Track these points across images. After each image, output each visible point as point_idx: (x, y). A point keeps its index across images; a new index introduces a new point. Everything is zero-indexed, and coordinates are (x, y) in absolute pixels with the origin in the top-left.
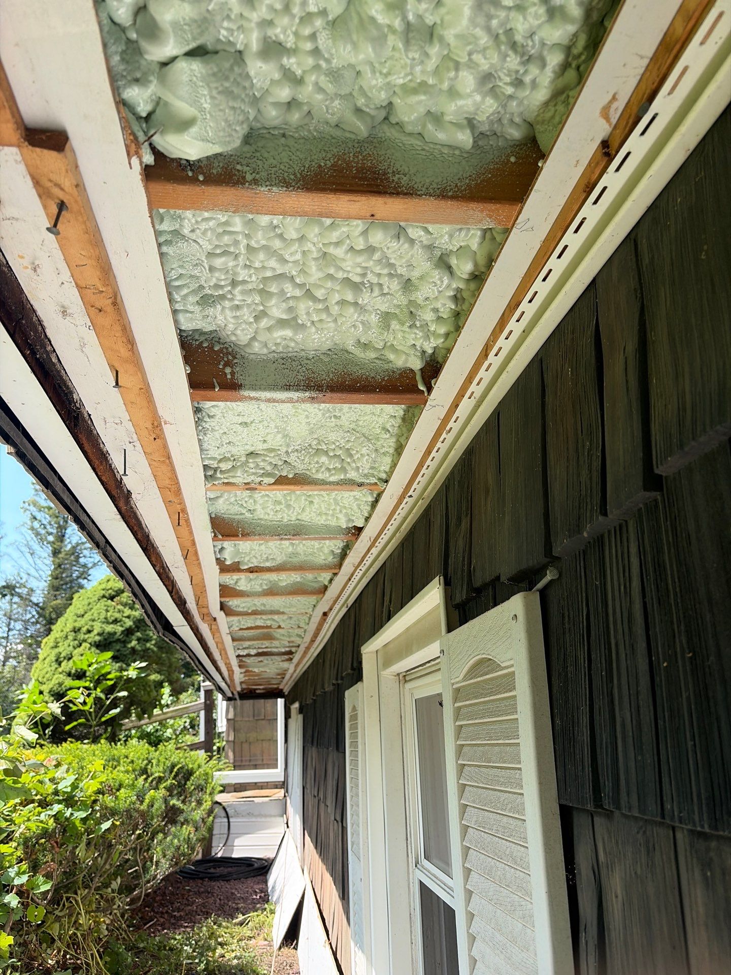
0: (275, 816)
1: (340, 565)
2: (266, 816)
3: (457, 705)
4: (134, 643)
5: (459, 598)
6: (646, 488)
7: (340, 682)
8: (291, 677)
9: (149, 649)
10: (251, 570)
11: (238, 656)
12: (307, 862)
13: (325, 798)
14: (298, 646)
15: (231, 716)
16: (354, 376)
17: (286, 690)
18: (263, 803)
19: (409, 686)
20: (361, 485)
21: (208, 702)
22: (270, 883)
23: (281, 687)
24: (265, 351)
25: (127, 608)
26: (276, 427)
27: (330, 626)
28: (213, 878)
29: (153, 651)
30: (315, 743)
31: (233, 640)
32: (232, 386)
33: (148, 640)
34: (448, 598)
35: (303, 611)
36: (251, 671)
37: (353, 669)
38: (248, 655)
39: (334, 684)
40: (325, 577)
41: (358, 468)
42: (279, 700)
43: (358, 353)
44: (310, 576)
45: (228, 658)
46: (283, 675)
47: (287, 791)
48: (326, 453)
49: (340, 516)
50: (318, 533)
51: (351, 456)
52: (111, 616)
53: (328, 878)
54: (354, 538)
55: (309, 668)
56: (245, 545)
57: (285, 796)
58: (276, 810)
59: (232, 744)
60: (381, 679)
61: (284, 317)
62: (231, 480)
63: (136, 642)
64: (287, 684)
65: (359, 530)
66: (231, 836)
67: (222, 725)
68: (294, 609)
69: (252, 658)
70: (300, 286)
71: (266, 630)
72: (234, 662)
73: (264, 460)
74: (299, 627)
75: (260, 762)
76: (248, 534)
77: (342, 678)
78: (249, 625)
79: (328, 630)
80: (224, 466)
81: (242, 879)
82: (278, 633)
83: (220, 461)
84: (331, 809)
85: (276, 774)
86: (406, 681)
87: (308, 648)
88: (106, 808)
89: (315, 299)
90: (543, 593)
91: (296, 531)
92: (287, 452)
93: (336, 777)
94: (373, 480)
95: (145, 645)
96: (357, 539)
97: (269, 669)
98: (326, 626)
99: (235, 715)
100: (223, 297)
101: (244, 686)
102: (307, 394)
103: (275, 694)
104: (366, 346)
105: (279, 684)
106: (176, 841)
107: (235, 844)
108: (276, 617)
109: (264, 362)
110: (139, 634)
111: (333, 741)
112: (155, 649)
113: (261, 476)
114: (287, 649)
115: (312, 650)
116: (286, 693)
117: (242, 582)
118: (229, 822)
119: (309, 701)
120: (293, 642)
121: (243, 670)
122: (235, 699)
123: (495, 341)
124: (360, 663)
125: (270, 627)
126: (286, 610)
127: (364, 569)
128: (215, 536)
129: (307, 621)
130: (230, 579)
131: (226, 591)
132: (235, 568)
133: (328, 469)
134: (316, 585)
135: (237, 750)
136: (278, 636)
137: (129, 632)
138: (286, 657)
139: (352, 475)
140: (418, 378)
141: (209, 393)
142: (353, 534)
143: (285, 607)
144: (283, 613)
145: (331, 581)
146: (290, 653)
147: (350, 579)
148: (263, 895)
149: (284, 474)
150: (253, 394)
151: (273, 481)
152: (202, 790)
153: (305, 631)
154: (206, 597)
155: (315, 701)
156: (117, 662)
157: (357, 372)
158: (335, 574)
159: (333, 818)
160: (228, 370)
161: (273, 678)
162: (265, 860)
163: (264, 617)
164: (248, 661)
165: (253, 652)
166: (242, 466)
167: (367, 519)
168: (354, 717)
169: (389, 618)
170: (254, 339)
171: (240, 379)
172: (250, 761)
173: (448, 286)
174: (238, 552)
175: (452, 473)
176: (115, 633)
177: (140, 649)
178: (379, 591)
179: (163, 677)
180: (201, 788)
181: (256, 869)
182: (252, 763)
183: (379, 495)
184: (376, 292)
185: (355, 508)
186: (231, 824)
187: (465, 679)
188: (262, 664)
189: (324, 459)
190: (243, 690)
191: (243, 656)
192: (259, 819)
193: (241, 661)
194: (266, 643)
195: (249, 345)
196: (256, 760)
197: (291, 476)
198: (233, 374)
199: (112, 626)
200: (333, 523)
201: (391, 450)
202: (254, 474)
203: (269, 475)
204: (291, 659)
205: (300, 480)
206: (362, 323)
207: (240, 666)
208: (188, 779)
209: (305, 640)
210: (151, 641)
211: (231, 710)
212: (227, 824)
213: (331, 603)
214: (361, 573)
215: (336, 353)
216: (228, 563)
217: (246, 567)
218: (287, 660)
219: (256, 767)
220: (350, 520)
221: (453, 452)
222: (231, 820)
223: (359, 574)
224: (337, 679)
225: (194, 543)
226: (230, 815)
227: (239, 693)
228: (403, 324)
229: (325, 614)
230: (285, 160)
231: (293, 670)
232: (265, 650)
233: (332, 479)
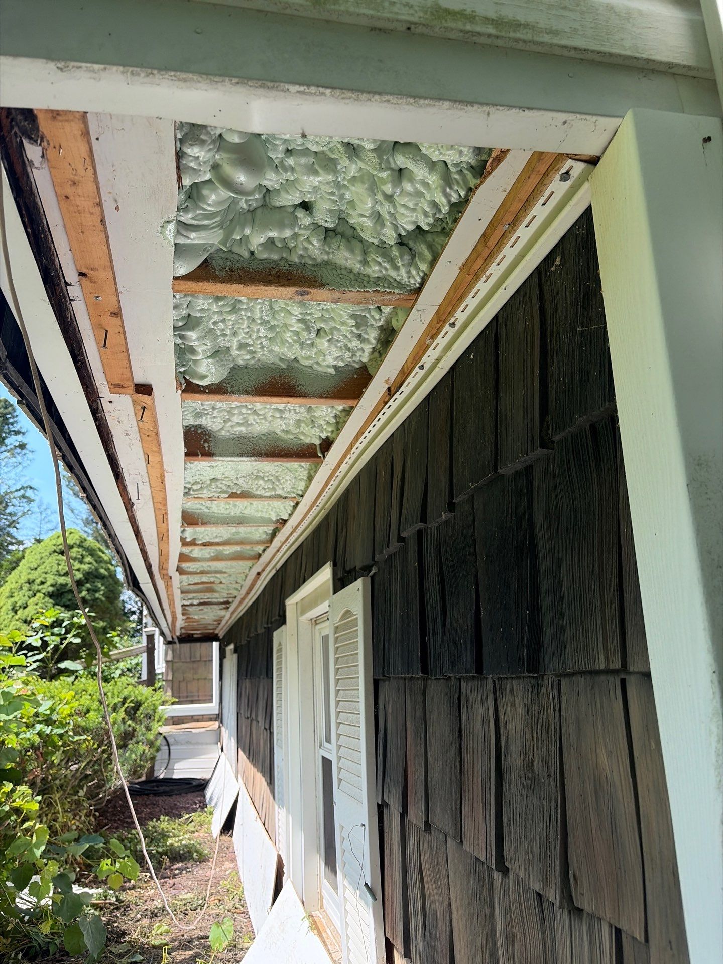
0: (210, 744)
1: (271, 541)
2: (202, 744)
3: (336, 635)
4: (84, 593)
5: (340, 575)
6: (398, 542)
7: (269, 625)
8: (227, 623)
9: (98, 599)
10: (204, 545)
11: (183, 605)
12: (241, 771)
13: (257, 716)
14: (235, 597)
15: (170, 658)
16: (280, 448)
17: (221, 635)
18: (199, 733)
19: (318, 627)
20: (285, 498)
21: (150, 645)
22: (208, 796)
23: (216, 632)
24: (228, 434)
25: (77, 562)
26: (232, 468)
27: (262, 583)
28: (156, 794)
29: (101, 601)
30: (248, 677)
31: (182, 593)
32: (208, 454)
33: (97, 591)
34: (335, 574)
35: (241, 571)
36: (192, 618)
37: (279, 615)
38: (192, 605)
39: (265, 628)
40: (259, 549)
41: (283, 488)
42: (214, 643)
43: (283, 435)
44: (248, 547)
45: (174, 607)
46: (219, 621)
47: (222, 722)
48: (263, 478)
49: (271, 513)
50: (255, 522)
51: (279, 481)
52: (63, 569)
53: (259, 776)
54: (281, 526)
55: (243, 615)
56: (200, 529)
57: (219, 727)
58: (213, 738)
59: (170, 684)
60: (299, 622)
61: (241, 422)
62: (200, 495)
63: (86, 593)
64: (222, 629)
65: (285, 521)
66: (171, 761)
67: (160, 667)
68: (234, 570)
69: (194, 607)
70: (250, 409)
71: (209, 585)
72: (179, 610)
73: (222, 483)
74: (237, 583)
75: (197, 699)
76: (206, 523)
77: (271, 623)
78: (196, 581)
79: (260, 586)
80: (195, 487)
81: (183, 795)
82: (218, 588)
83: (193, 484)
84: (261, 724)
85: (212, 707)
86: (316, 624)
87: (243, 599)
88: (79, 726)
89: (258, 415)
90: (372, 578)
91: (241, 521)
92: (237, 478)
93: (266, 697)
94: (294, 495)
95: (94, 595)
96: (283, 526)
97: (207, 617)
98: (259, 582)
99: (173, 657)
100: (207, 414)
101: (183, 631)
102: (253, 459)
103: (210, 637)
104: (287, 432)
105: (215, 629)
106: (133, 756)
107: (175, 767)
108: (218, 576)
109: (228, 440)
110: (88, 586)
111: (264, 671)
112: (104, 599)
113: (220, 492)
114: (226, 600)
115: (247, 600)
116: (221, 637)
117: (196, 552)
118: (169, 749)
119: (244, 642)
120: (231, 594)
121: (185, 617)
122: (175, 643)
123: (355, 444)
124: (284, 611)
125: (213, 583)
126: (227, 571)
127: (288, 545)
128: (183, 524)
129: (244, 578)
130: (186, 550)
131: (183, 558)
132: (193, 543)
133: (264, 488)
134: (252, 553)
135: (175, 688)
136: (218, 589)
137: (79, 583)
138: (224, 606)
139: (279, 492)
140: (318, 449)
141: (196, 458)
142: (281, 523)
143: (226, 568)
144: (225, 573)
145: (264, 551)
146: (228, 602)
147: (278, 551)
148: (201, 805)
149: (234, 491)
150: (221, 459)
151: (227, 495)
152: (150, 718)
153: (241, 587)
154: (168, 563)
155: (249, 642)
156: (69, 611)
157: (282, 445)
158: (268, 547)
159: (263, 728)
160: (206, 445)
161: (209, 624)
162: (203, 780)
163: (209, 575)
164: (190, 609)
165: (196, 602)
166: (207, 486)
167: (290, 515)
168: (280, 650)
169: (304, 581)
170: (222, 429)
171: (213, 450)
172: (187, 697)
173: (331, 412)
174: (195, 532)
175: (340, 498)
176: (67, 585)
177: (89, 598)
178: (299, 562)
179: (105, 624)
180: (149, 717)
181: (194, 786)
182: (189, 699)
183: (297, 503)
184: (292, 412)
185: (282, 508)
186: (172, 751)
187: (339, 622)
188: (202, 612)
189: (261, 482)
190: (181, 634)
191: (187, 605)
192: (196, 747)
193: (184, 609)
194: (208, 595)
195: (219, 431)
196: (192, 696)
197: (239, 492)
198: (209, 447)
199: (63, 578)
200: (266, 515)
201: (305, 478)
202: (215, 491)
203: (225, 492)
204: (228, 608)
205: (245, 495)
206: (285, 424)
207: (183, 614)
208: (138, 710)
209: (241, 592)
210: (100, 591)
211: (170, 652)
212: (167, 751)
213: (263, 566)
214: (286, 547)
215: (271, 434)
216: (188, 540)
217: (200, 542)
218: (225, 608)
219: (192, 702)
220: (278, 515)
221: (339, 488)
222: (171, 747)
223: (284, 548)
224: (267, 624)
225: (168, 531)
226: (170, 743)
227: (178, 638)
228: (308, 426)
229: (259, 574)
230: (247, 380)
231: (229, 617)
232: (206, 601)
233: (266, 494)
